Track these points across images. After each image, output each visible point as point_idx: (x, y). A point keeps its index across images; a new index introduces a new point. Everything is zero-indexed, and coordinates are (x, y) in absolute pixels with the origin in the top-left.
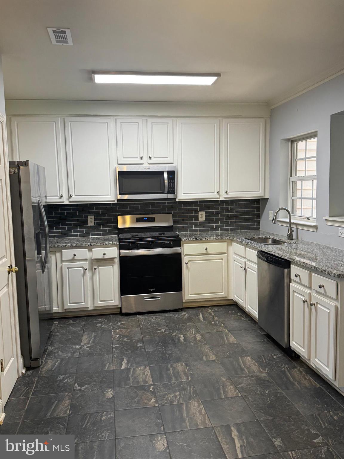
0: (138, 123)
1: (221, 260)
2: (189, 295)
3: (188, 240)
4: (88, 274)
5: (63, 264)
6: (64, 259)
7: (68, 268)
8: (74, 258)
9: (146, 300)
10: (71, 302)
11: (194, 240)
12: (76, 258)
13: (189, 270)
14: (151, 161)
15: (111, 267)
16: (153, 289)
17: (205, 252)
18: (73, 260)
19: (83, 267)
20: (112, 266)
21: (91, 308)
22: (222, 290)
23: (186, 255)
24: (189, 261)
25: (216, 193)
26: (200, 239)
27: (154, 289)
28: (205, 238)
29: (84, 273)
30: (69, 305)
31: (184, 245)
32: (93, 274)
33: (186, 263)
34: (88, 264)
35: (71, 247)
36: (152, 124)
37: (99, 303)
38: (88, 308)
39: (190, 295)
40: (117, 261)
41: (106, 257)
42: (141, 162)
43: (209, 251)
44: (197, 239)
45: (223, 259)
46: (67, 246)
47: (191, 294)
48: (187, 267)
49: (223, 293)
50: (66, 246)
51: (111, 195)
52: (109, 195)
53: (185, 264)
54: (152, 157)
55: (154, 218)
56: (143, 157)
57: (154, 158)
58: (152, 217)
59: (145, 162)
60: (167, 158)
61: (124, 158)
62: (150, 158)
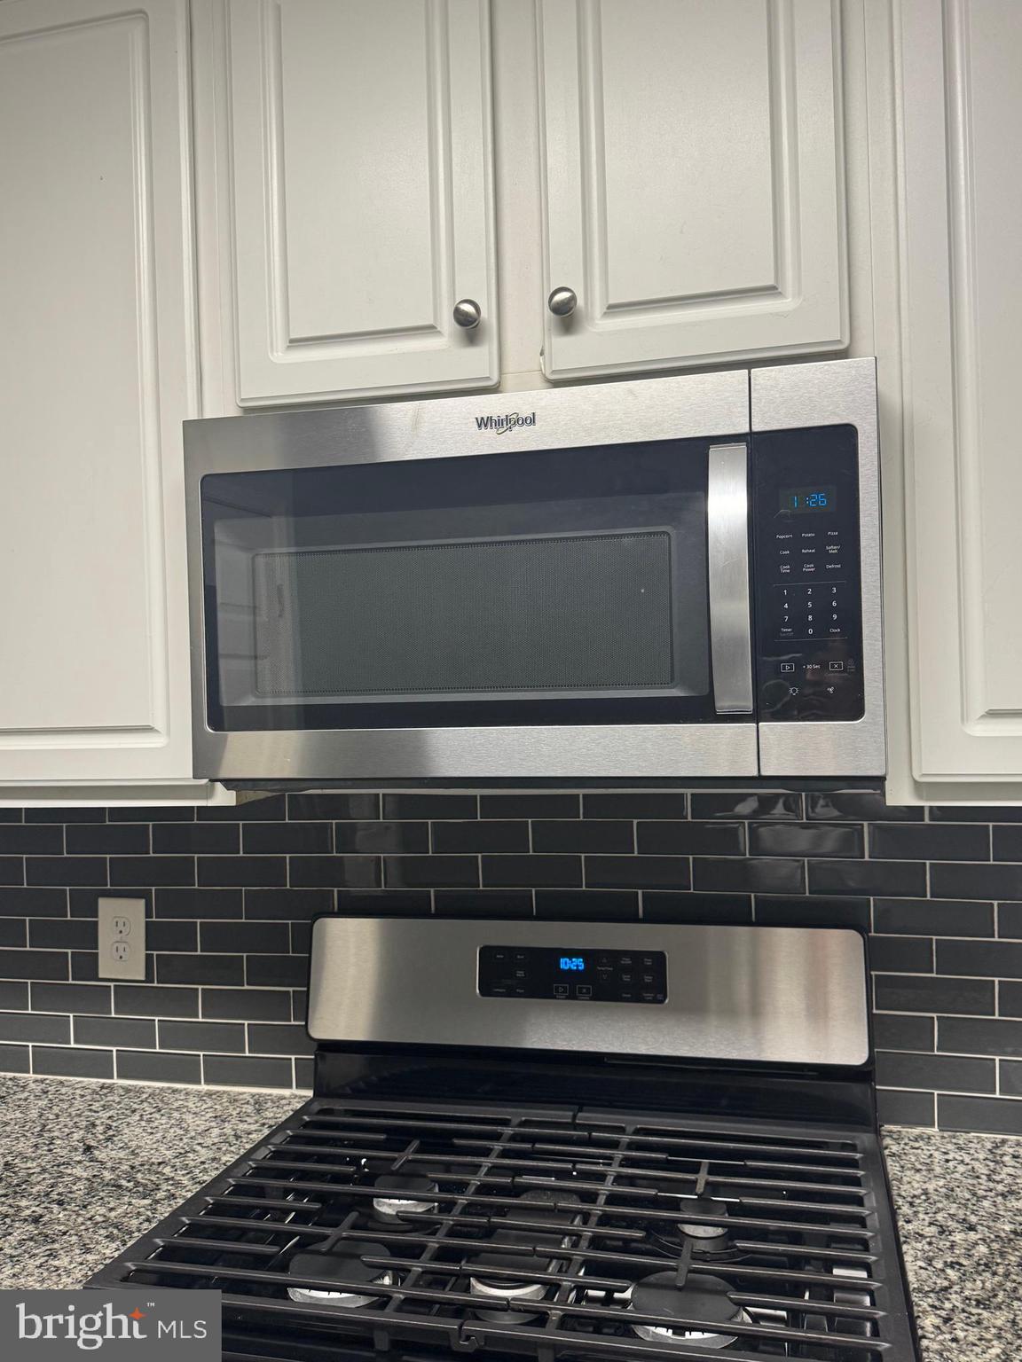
51: (165, 733)
52: (148, 729)
54: (580, 302)
55: (659, 958)
56: (484, 314)
57: (614, 309)
58: (637, 956)
59: (510, 365)
60: (771, 291)
61: (295, 343)
62: (565, 315)
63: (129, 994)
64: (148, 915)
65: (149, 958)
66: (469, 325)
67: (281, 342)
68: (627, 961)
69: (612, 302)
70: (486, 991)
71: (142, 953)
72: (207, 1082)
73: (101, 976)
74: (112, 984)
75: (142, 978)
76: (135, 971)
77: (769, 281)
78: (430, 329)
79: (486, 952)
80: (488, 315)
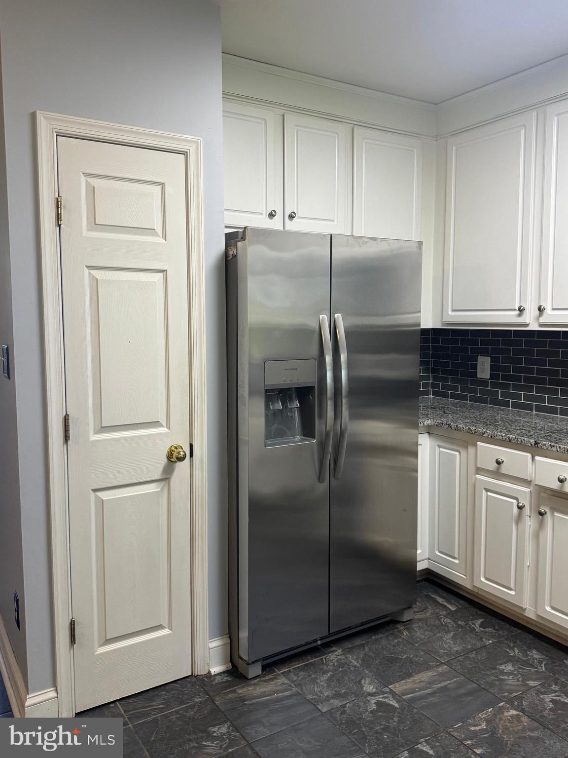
4: (530, 523)
5: (478, 476)
6: (479, 465)
7: (487, 490)
8: (498, 469)
10: (488, 576)
12: (504, 469)
18: (497, 474)
19: (516, 499)
21: (530, 614)
29: (520, 516)
30: (483, 579)
32: (541, 525)
34: (529, 496)
35: (492, 440)
37: (550, 613)
38: (524, 610)
46: (485, 435)
50: (484, 433)
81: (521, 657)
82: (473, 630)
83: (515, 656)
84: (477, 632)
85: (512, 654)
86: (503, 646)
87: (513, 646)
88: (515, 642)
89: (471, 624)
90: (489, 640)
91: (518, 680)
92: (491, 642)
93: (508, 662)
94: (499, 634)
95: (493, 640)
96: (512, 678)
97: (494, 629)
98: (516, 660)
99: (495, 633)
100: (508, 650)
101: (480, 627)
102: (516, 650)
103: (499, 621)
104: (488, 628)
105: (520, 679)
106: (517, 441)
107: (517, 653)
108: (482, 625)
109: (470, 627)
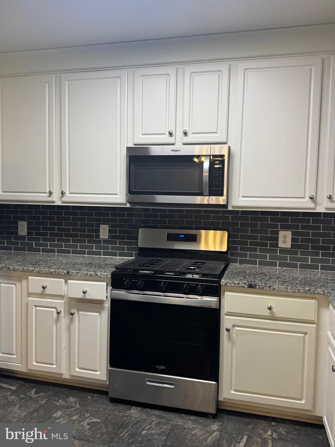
0: (168, 74)
1: (303, 335)
2: (231, 389)
3: (232, 285)
4: (64, 321)
5: (30, 298)
6: (30, 291)
7: (36, 306)
8: (43, 291)
9: (148, 383)
10: (37, 360)
11: (246, 286)
12: (47, 291)
13: (233, 344)
14: (187, 140)
15: (97, 314)
16: (162, 367)
17: (267, 313)
18: (43, 295)
19: (56, 308)
20: (100, 313)
21: (66, 376)
22: (302, 395)
23: (229, 314)
24: (234, 326)
25: (307, 199)
26: (257, 287)
27: (165, 368)
28: (270, 287)
29: (58, 318)
30: (34, 363)
31: (227, 294)
32: (71, 321)
33: (228, 330)
34: (63, 305)
35: (40, 274)
36: (192, 75)
37: (78, 372)
38: (62, 374)
39: (233, 392)
40: (107, 305)
41: (88, 296)
42: (171, 140)
43: (278, 313)
44: (250, 286)
45: (306, 333)
47: (235, 391)
48: (230, 337)
49: (303, 402)
50: (33, 271)
51: (120, 195)
52: (117, 194)
53: (226, 332)
54: (188, 132)
55: (196, 235)
56: (173, 132)
57: (193, 133)
58: (192, 235)
59: (177, 140)
60: (216, 133)
61: (143, 134)
62: (185, 134)
63: (105, 241)
64: (109, 228)
65: (109, 235)
66: (171, 134)
67: (141, 134)
68: (191, 236)
69: (193, 132)
70: (167, 240)
71: (108, 234)
72: (119, 256)
73: (100, 238)
74: (102, 239)
75: (108, 238)
76: (106, 237)
77: (216, 131)
78: (165, 134)
79: (168, 234)
80: (174, 133)
81: (64, 404)
82: (31, 398)
83: (60, 405)
84: (34, 398)
85: (58, 405)
86: (52, 401)
87: (58, 399)
88: (58, 397)
89: (29, 394)
90: (43, 401)
91: (66, 419)
92: (44, 401)
93: (58, 411)
94: (48, 395)
95: (45, 400)
96: (63, 419)
97: (44, 392)
98: (62, 407)
99: (45, 395)
100: (56, 403)
101: (35, 394)
102: (60, 401)
103: (45, 386)
104: (40, 393)
105: (67, 418)
106: (56, 273)
107: (61, 403)
108: (36, 393)
109: (28, 396)
